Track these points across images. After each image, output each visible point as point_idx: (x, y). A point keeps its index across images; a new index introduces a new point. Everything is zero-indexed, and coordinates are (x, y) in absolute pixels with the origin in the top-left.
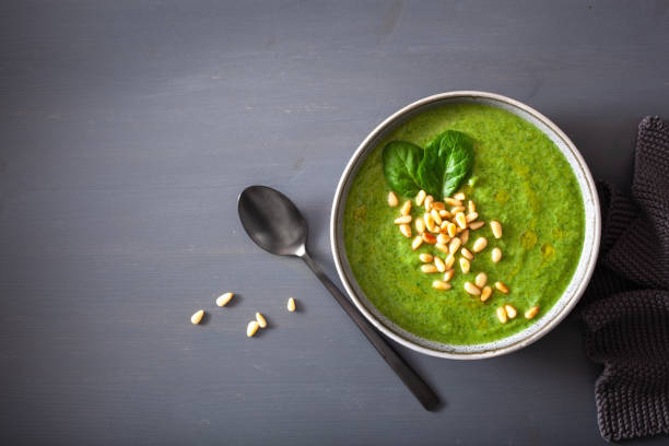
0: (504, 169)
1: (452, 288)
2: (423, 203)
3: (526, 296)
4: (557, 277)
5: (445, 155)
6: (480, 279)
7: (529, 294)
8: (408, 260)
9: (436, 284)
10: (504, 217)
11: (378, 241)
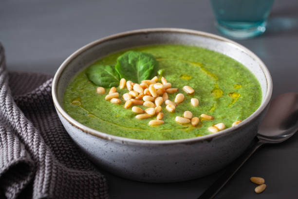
0: (183, 65)
1: (165, 123)
2: (125, 86)
3: (228, 118)
4: (249, 105)
5: (135, 62)
6: (187, 114)
7: (230, 117)
8: (124, 114)
9: (151, 122)
10: (193, 85)
11: (96, 110)
